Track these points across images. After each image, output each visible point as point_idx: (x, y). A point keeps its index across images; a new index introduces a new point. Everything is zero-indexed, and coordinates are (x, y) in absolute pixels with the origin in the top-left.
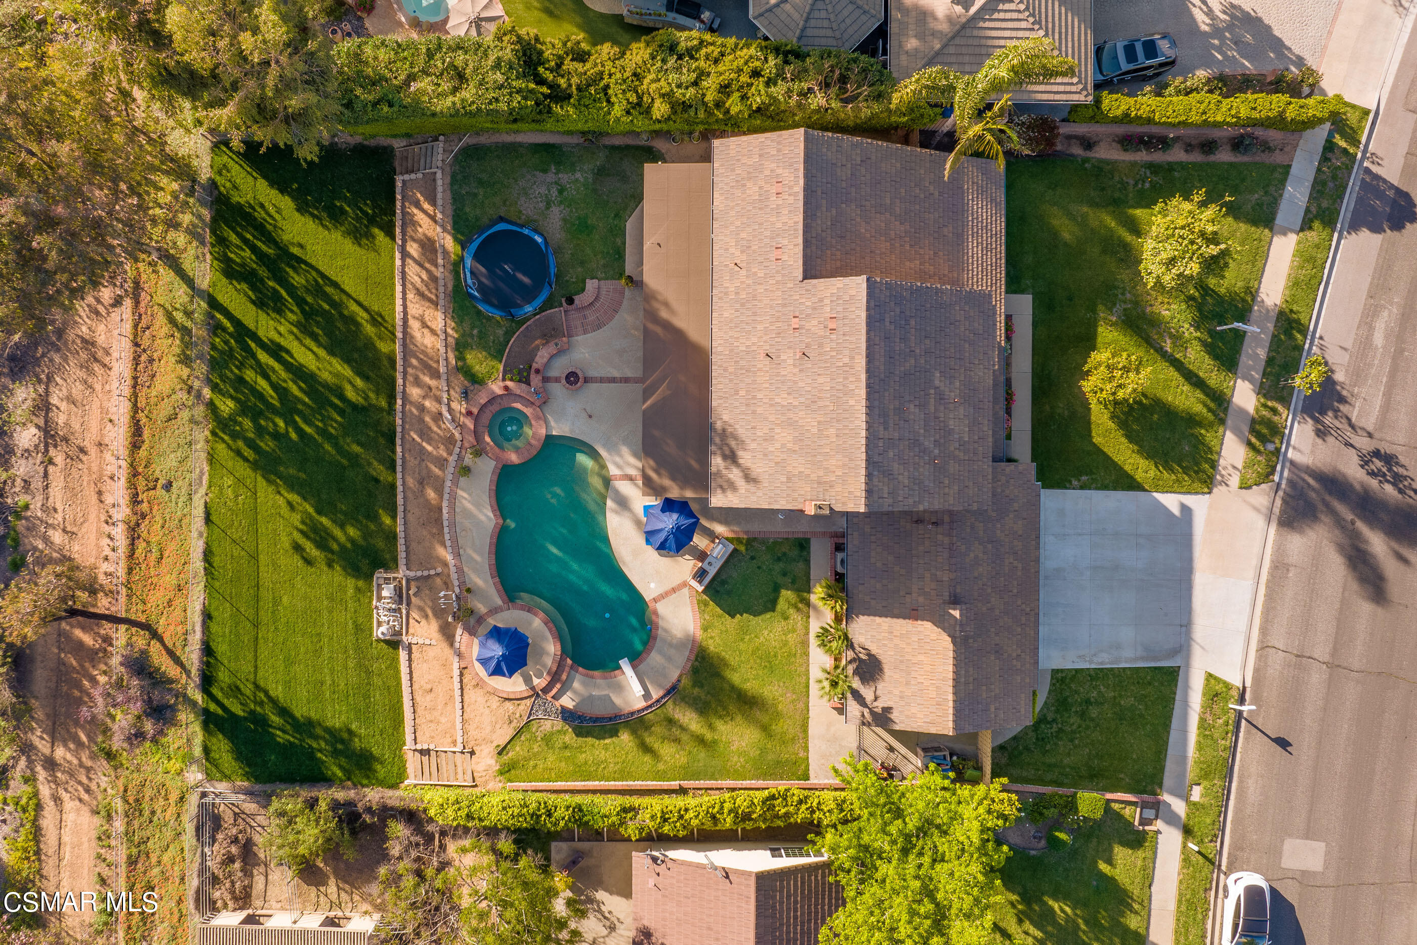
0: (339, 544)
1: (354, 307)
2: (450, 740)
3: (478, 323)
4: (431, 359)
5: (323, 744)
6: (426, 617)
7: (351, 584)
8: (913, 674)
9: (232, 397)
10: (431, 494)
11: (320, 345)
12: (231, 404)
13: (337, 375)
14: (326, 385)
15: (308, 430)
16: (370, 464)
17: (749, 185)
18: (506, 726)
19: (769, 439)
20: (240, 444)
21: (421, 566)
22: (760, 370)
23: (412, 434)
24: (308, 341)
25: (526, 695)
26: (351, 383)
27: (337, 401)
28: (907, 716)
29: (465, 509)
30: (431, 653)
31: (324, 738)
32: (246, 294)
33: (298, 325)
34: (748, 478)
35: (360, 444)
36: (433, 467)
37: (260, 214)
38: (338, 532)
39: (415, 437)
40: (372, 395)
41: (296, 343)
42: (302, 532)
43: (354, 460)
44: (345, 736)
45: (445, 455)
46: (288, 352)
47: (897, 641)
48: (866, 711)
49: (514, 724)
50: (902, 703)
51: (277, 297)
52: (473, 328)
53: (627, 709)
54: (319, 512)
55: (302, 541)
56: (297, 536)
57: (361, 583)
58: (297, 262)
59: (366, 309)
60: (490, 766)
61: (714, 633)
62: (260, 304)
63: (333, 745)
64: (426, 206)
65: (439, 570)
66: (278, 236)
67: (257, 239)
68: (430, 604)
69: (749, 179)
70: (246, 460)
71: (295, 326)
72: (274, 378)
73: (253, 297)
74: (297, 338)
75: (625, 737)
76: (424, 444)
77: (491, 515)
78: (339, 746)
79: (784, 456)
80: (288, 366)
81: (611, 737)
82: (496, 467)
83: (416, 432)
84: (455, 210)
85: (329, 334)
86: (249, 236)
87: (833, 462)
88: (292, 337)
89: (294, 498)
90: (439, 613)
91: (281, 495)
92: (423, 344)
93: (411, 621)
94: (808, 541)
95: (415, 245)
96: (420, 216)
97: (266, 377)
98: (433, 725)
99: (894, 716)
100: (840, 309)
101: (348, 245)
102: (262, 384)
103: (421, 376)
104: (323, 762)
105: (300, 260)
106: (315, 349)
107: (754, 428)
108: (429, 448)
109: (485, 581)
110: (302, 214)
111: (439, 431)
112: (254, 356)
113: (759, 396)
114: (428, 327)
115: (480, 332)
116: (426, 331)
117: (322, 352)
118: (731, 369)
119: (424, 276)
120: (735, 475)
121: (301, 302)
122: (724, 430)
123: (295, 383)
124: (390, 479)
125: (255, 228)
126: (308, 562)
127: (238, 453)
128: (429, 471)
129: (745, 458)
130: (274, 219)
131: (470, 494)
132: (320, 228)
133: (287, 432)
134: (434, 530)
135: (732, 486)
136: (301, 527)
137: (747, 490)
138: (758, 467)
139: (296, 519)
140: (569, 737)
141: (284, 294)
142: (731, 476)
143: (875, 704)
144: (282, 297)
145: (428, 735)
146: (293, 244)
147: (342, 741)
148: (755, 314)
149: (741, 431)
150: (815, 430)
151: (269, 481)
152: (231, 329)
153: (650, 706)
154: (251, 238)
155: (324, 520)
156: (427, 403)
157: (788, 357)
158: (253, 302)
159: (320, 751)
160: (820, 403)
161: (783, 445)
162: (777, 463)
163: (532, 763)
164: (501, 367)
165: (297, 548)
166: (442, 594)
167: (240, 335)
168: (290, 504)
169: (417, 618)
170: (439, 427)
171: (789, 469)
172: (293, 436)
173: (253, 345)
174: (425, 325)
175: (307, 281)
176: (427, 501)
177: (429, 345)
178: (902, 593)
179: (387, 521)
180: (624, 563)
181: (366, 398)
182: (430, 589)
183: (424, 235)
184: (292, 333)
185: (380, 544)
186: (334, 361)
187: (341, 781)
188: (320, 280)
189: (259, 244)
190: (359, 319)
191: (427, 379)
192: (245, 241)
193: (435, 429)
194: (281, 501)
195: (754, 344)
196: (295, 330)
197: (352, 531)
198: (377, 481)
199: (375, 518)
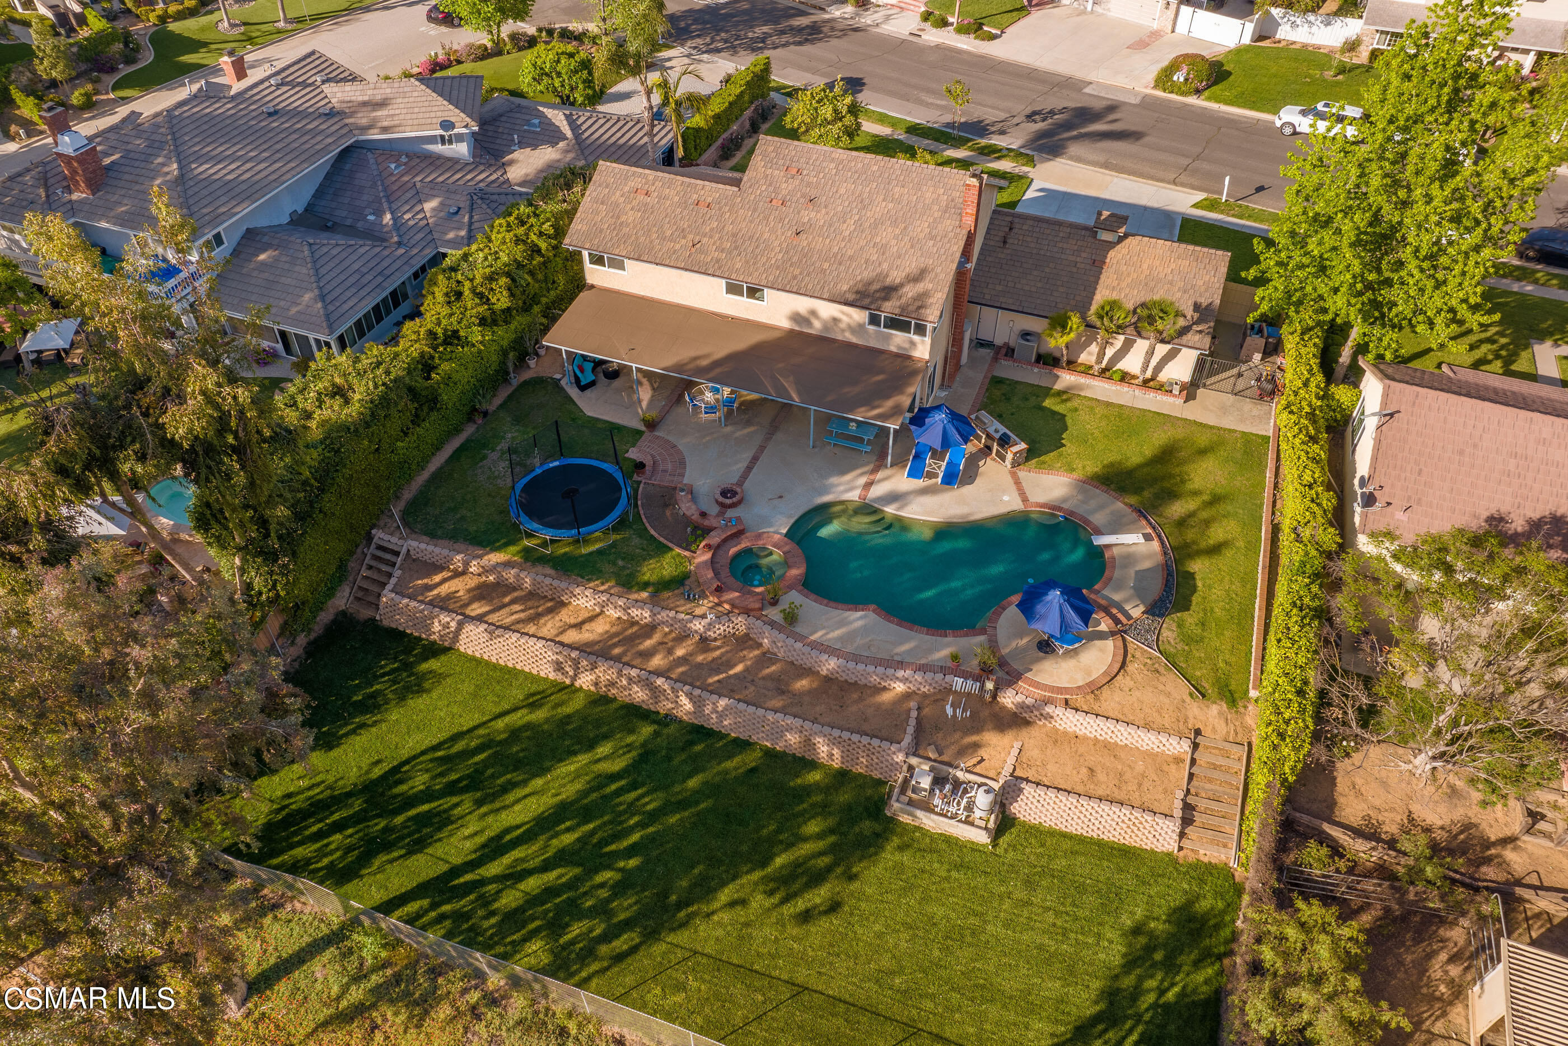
0: (821, 854)
1: (500, 724)
2: (1173, 767)
3: (611, 557)
4: (625, 630)
5: (1151, 983)
6: (976, 746)
7: (890, 855)
8: (1162, 275)
9: (526, 939)
10: (802, 684)
11: (525, 782)
12: (535, 946)
13: (577, 775)
14: (584, 794)
15: (635, 837)
16: (726, 772)
17: (623, 218)
18: (1162, 679)
19: (884, 249)
20: (604, 949)
21: (900, 727)
22: (809, 244)
23: (710, 680)
24: (510, 797)
25: (1120, 644)
26: (599, 760)
27: (613, 787)
28: (1206, 291)
29: (841, 639)
30: (1033, 753)
31: (1141, 979)
32: (391, 861)
33: (479, 803)
34: (916, 278)
35: (690, 776)
36: (767, 671)
37: (298, 803)
38: (806, 848)
39: (716, 678)
40: (630, 739)
41: (504, 815)
42: (784, 901)
43: (711, 790)
44: (1142, 940)
45: (757, 652)
46: (508, 830)
47: (1124, 285)
48: (1195, 328)
49: (1162, 670)
50: (1191, 292)
51: (423, 820)
52: (614, 564)
53: (1160, 558)
54: (764, 864)
55: (801, 904)
56: (789, 910)
57: (896, 841)
58: (396, 774)
59: (515, 709)
60: (1220, 713)
61: (1078, 464)
62: (418, 846)
63: (1154, 965)
64: (437, 578)
65: (913, 704)
66: (344, 786)
67: (326, 818)
68: (957, 736)
69: (618, 217)
70: (634, 950)
71: (479, 808)
72: (531, 864)
73: (402, 852)
74: (498, 810)
75: (1197, 566)
76: (731, 672)
77: (860, 614)
78: (1158, 956)
79: (906, 239)
80: (526, 838)
81: (1194, 579)
82: (799, 592)
83: (710, 676)
84: (465, 540)
85: (518, 764)
86: (314, 829)
87: (928, 195)
88: (490, 819)
89: (724, 896)
90: (975, 725)
91: (713, 913)
92: (602, 635)
93: (977, 769)
94: (994, 377)
95: (474, 606)
96: (444, 590)
97: (529, 873)
98: (1146, 784)
99: (1204, 301)
100: (781, 162)
101: (418, 703)
102: (532, 884)
103: (642, 647)
104: (1182, 994)
105: (395, 770)
106: (527, 790)
107: (867, 261)
108: (739, 668)
109: (948, 645)
110: (338, 745)
111: (723, 650)
112: (482, 882)
113: (836, 249)
114: (583, 622)
115: (623, 559)
116: (586, 626)
117: (538, 782)
118: (797, 272)
119: (517, 607)
120: (910, 291)
121: (452, 789)
122: (857, 292)
123: (556, 835)
124: (758, 754)
125: (311, 815)
126: (834, 907)
127: (619, 958)
128: (770, 677)
129: (896, 276)
130: (318, 784)
131: (824, 628)
132: (374, 730)
133: (621, 870)
134: (855, 696)
135: (924, 295)
136: (776, 899)
137: (931, 281)
138: (911, 265)
139: (759, 901)
140: (1190, 618)
141: (426, 807)
142: (910, 295)
143: (1189, 317)
144: (429, 811)
145: (1161, 796)
146: (367, 772)
147: (1149, 949)
148: (751, 238)
149: (867, 275)
150: (891, 206)
151: (684, 925)
152: (425, 903)
153: (1159, 536)
154: (320, 825)
155: (779, 861)
156: (680, 652)
157: (807, 215)
158: (410, 853)
159: (1162, 992)
160: (866, 195)
161: (896, 237)
162: (912, 247)
163: (1222, 665)
164: (678, 550)
165: (806, 917)
166: (949, 711)
167: (441, 892)
168: (732, 904)
169: (975, 761)
170: (718, 648)
171: (922, 235)
172: (633, 863)
173: (468, 877)
174: (578, 626)
175: (427, 771)
176: (810, 692)
177: (607, 627)
178: (1074, 270)
179: (815, 777)
180: (969, 515)
181: (630, 747)
182: (937, 728)
183: (469, 591)
184: (485, 815)
185: (844, 797)
186: (555, 773)
187: (1221, 972)
188: (440, 754)
189: (336, 817)
190: (520, 723)
191: (648, 643)
192: (319, 836)
193: (718, 653)
194: (725, 916)
195: (780, 245)
196: (484, 809)
197: (813, 827)
198: (753, 770)
199: (807, 790)
